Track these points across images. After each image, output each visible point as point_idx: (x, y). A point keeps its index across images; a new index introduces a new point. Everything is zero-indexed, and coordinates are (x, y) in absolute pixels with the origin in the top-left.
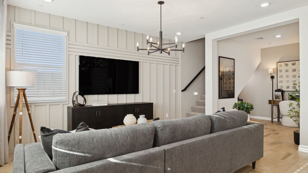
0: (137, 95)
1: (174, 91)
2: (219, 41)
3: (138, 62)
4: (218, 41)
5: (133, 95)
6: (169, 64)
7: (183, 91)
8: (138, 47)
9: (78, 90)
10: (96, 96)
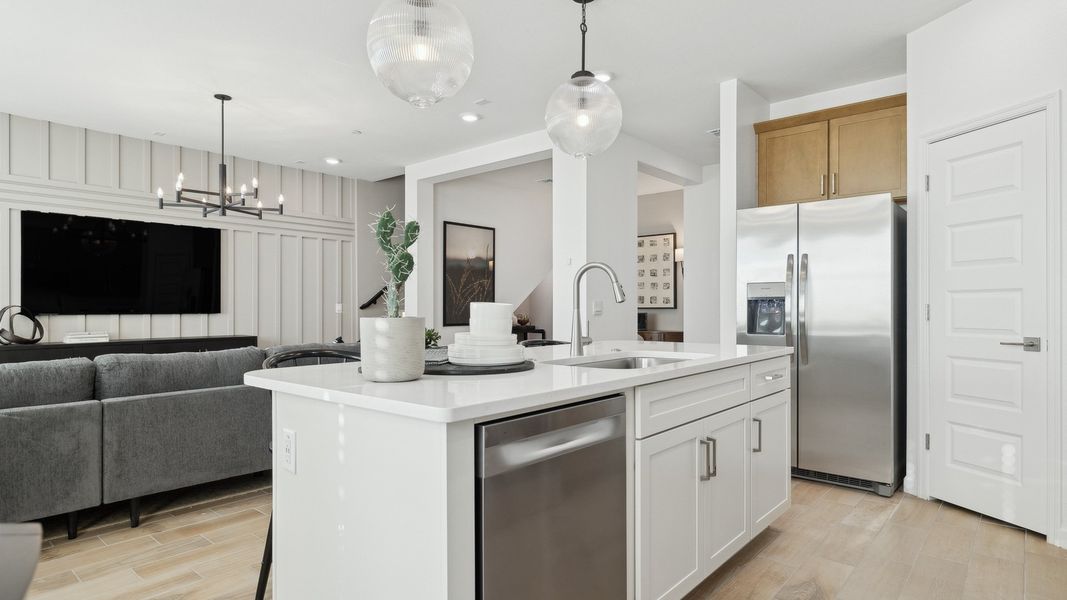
0: (214, 317)
1: (338, 307)
2: (440, 185)
3: (219, 231)
4: (435, 185)
5: (202, 318)
6: (322, 236)
7: (363, 307)
8: (161, 200)
9: (17, 300)
10: (80, 319)
